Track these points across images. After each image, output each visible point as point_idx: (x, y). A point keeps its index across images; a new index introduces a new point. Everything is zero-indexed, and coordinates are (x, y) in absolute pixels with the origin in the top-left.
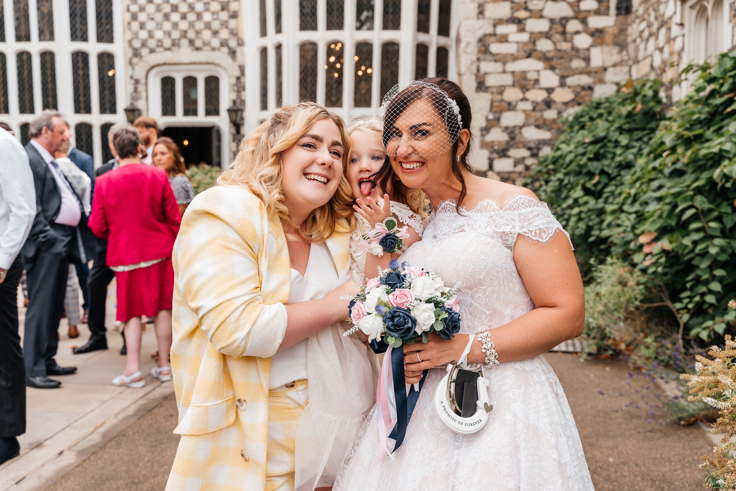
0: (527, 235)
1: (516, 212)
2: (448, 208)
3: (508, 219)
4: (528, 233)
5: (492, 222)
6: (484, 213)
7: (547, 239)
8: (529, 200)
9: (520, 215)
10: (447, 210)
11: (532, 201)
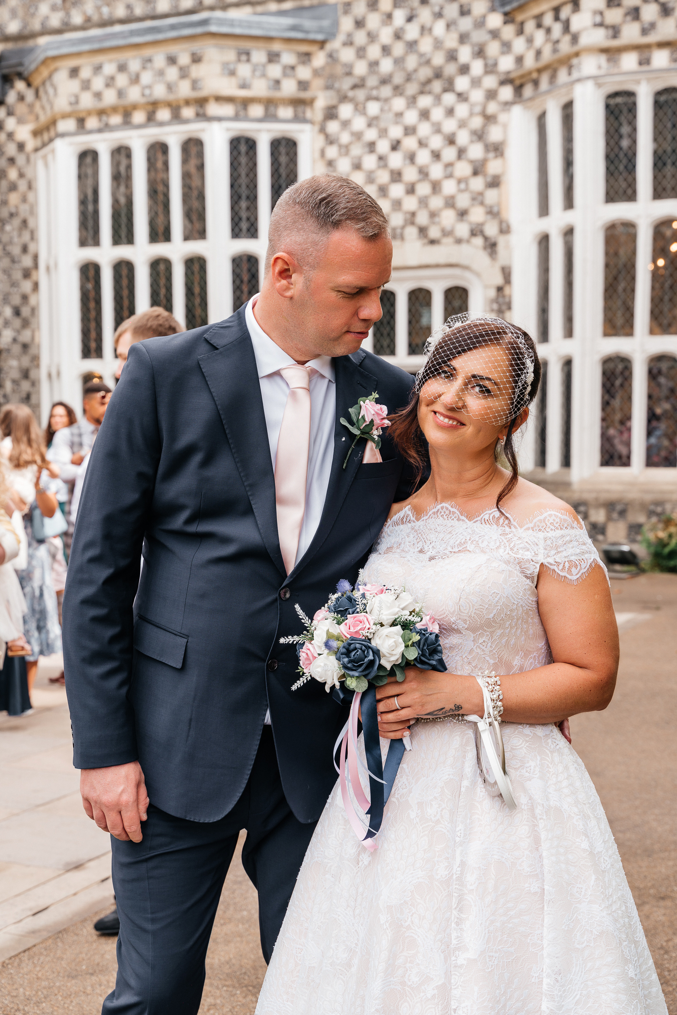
0: (552, 567)
1: (541, 535)
2: (443, 513)
3: (529, 542)
4: (554, 565)
5: (506, 542)
6: (495, 526)
7: (578, 576)
8: (561, 519)
9: (545, 539)
10: (440, 516)
11: (565, 520)
